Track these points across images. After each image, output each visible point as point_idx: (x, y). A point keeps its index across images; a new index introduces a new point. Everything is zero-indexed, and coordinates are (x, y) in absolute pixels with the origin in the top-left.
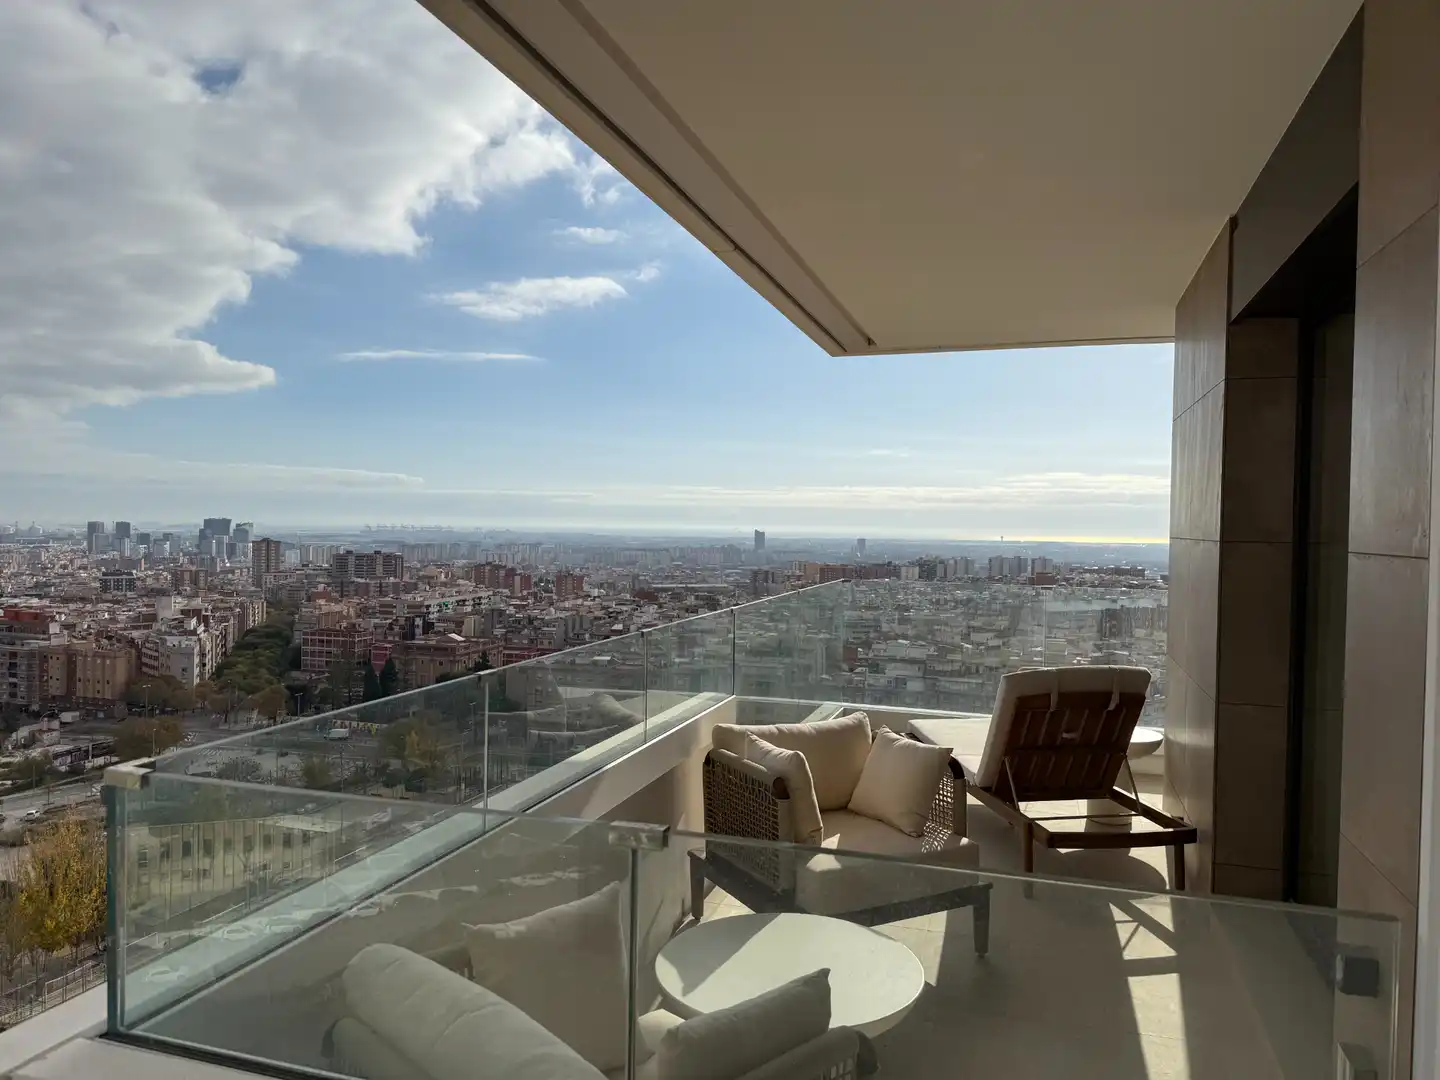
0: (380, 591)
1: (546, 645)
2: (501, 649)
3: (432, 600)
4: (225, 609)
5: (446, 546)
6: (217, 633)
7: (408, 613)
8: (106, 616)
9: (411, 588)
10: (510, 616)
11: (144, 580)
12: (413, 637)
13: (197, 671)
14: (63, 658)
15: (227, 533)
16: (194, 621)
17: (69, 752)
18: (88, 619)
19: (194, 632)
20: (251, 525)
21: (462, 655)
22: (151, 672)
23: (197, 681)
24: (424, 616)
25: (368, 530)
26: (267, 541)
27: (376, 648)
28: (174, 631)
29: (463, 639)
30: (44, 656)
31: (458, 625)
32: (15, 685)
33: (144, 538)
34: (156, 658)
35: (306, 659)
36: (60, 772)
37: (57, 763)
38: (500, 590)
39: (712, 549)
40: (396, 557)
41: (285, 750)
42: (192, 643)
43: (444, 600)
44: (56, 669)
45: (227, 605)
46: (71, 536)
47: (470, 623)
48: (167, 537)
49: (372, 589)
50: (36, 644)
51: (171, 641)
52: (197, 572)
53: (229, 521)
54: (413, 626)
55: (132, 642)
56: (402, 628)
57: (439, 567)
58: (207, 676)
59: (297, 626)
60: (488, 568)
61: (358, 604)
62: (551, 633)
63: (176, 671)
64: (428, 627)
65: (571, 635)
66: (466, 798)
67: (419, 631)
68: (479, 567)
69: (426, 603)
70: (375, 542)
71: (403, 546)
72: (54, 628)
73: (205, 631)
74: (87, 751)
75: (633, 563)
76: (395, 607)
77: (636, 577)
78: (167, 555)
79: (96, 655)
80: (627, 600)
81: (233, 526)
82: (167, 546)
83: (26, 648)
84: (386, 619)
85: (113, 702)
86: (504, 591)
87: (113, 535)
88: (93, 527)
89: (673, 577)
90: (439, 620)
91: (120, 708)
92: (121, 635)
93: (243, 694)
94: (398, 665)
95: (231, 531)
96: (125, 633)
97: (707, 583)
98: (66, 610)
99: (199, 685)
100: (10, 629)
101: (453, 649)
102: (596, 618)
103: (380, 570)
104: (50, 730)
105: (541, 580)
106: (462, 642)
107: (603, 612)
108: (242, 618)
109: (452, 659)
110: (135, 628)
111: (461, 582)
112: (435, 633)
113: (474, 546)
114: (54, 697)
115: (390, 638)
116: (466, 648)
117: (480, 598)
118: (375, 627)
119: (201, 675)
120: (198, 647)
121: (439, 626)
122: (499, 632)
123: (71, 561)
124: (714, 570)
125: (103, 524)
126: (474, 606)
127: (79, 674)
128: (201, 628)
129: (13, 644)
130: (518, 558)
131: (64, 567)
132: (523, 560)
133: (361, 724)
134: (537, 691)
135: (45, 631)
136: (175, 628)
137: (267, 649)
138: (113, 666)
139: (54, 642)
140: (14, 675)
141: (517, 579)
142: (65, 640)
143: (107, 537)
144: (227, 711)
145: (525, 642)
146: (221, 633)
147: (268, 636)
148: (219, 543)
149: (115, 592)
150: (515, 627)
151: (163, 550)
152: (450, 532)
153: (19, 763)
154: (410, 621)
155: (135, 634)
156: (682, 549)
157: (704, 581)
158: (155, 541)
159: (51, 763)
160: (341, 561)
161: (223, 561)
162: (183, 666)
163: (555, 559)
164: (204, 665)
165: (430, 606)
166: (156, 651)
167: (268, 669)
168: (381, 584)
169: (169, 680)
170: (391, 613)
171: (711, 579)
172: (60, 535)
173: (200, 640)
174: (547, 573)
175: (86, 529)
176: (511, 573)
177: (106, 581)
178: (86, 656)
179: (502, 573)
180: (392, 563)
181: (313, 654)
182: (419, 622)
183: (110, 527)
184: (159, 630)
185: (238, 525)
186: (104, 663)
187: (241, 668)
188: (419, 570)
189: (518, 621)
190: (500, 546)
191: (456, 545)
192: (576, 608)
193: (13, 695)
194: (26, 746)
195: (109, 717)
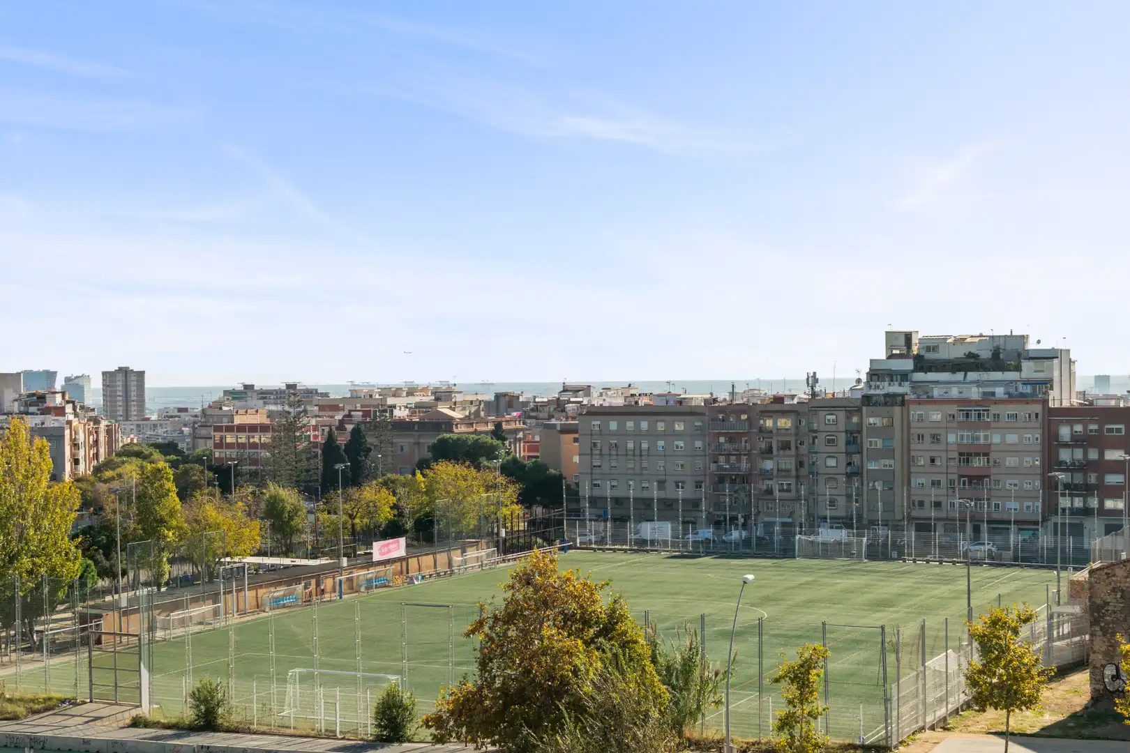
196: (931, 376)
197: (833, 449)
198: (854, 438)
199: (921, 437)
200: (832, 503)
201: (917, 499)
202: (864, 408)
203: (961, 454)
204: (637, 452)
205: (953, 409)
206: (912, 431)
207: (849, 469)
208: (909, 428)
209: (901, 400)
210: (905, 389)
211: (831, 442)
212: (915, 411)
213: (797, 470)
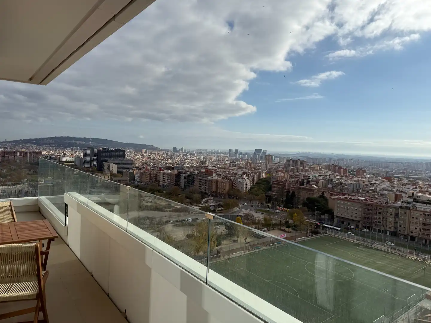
0: (298, 171)
1: (345, 192)
2: (330, 191)
3: (311, 175)
4: (255, 173)
5: (321, 158)
6: (251, 179)
7: (303, 178)
8: (228, 173)
9: (306, 171)
10: (335, 181)
11: (239, 164)
12: (303, 185)
13: (245, 189)
14: (216, 182)
15: (261, 153)
16: (245, 176)
17: (213, 205)
18: (224, 173)
19: (244, 179)
20: (267, 151)
21: (316, 192)
22: (235, 188)
23: (244, 191)
24: (307, 179)
25: (298, 154)
26: (269, 155)
27: (291, 187)
28: (240, 178)
29: (317, 187)
30: (211, 181)
31: (317, 183)
32: (206, 188)
33: (241, 154)
34: (236, 184)
35: (273, 188)
36: (211, 210)
37: (210, 208)
38: (336, 173)
39: (421, 163)
40: (304, 161)
41: (263, 213)
42: (244, 181)
43: (315, 175)
44: (214, 184)
45: (255, 172)
46: (225, 153)
47: (321, 183)
48: (246, 153)
49: (295, 170)
50: (210, 178)
51: (239, 180)
52: (251, 163)
53: (261, 150)
54: (304, 182)
55: (231, 179)
56: (300, 182)
57: (317, 165)
58: (247, 190)
59: (272, 179)
60: (332, 166)
61: (290, 174)
62: (347, 188)
63: (240, 188)
64: (308, 182)
65: (355, 189)
66: (310, 236)
67: (305, 184)
68: (330, 166)
69: (309, 175)
70: (300, 157)
71: (308, 158)
72: (214, 175)
73: (248, 178)
74: (217, 206)
75: (388, 167)
76: (299, 176)
77: (387, 172)
78: (246, 158)
79: (222, 182)
80: (380, 180)
81: (262, 151)
82: (246, 156)
83: (208, 179)
84: (296, 179)
85: (225, 194)
86: (337, 173)
87: (234, 153)
88: (230, 150)
89: (403, 173)
90: (312, 181)
91: (227, 196)
92: (229, 178)
93: (254, 196)
94: (296, 193)
95: (262, 152)
96: (230, 177)
97: (417, 176)
98: (220, 171)
99: (245, 192)
100: (205, 174)
101: (314, 190)
102: (366, 185)
103: (299, 164)
104: (211, 199)
105: (352, 171)
106: (316, 188)
107: (369, 183)
108: (259, 176)
109: (313, 193)
110: (232, 176)
111: (323, 170)
112: (310, 184)
113: (330, 159)
114: (213, 191)
115: (297, 185)
116: (318, 190)
117: (326, 175)
118: (293, 181)
119: (246, 190)
120: (245, 183)
121: (311, 183)
122: (330, 186)
123: (225, 159)
124: (421, 171)
125: (232, 150)
126: (324, 177)
127: (219, 187)
128: (247, 177)
129: (206, 178)
130: (345, 163)
131: (223, 160)
132: (347, 164)
133: (284, 209)
134: (338, 206)
135: (212, 175)
136: (240, 177)
137: (263, 184)
138: (226, 186)
139: (214, 178)
140: (206, 185)
141: (342, 170)
142: (216, 178)
143: (233, 153)
144: (251, 200)
145: (339, 190)
146: (252, 179)
147: (264, 181)
148: (259, 155)
149: (232, 167)
150: (336, 185)
151: (245, 157)
152: (323, 154)
153: (204, 206)
154: (303, 180)
155: (232, 178)
156: (409, 163)
157: (416, 175)
158: (244, 154)
159: (209, 208)
160: (288, 161)
161: (259, 161)
162: (242, 187)
163: (358, 164)
164: (247, 187)
165: (310, 176)
166: (236, 182)
167: (263, 190)
168: (298, 169)
169: (238, 190)
170: (298, 177)
171: (420, 175)
172: (224, 152)
173: (246, 180)
174: (354, 169)
175: (229, 151)
176: (340, 168)
177: (230, 164)
178: (220, 182)
179: (337, 168)
180: (303, 163)
181: (275, 187)
182: (305, 181)
183: (234, 151)
184: (237, 177)
185: (263, 151)
186: (224, 184)
187: (256, 189)
188: (311, 165)
189: (337, 183)
190: (339, 160)
191: (325, 158)
192: (358, 181)
193: (205, 190)
194: (206, 203)
195: (224, 198)
196: (417, 204)
197: (391, 216)
198: (397, 215)
199: (413, 218)
200: (390, 228)
201: (411, 231)
202: (400, 209)
203: (423, 223)
204: (347, 209)
205: (422, 213)
206: (411, 216)
207: (395, 221)
208: (410, 215)
209: (408, 208)
210: (411, 206)
211: (391, 215)
212: (412, 212)
213: (382, 219)
